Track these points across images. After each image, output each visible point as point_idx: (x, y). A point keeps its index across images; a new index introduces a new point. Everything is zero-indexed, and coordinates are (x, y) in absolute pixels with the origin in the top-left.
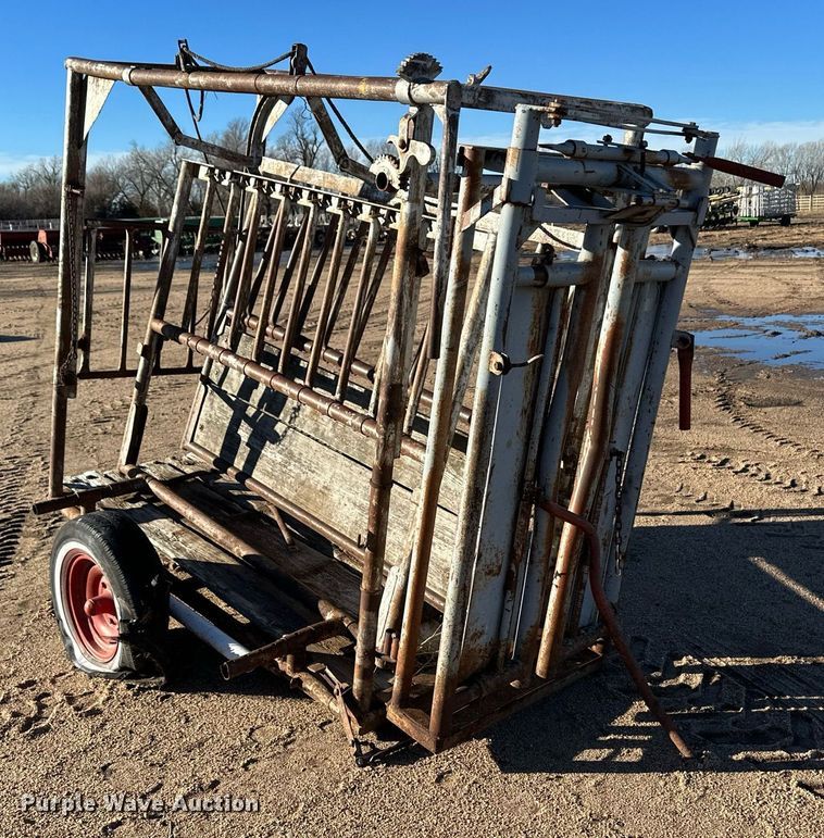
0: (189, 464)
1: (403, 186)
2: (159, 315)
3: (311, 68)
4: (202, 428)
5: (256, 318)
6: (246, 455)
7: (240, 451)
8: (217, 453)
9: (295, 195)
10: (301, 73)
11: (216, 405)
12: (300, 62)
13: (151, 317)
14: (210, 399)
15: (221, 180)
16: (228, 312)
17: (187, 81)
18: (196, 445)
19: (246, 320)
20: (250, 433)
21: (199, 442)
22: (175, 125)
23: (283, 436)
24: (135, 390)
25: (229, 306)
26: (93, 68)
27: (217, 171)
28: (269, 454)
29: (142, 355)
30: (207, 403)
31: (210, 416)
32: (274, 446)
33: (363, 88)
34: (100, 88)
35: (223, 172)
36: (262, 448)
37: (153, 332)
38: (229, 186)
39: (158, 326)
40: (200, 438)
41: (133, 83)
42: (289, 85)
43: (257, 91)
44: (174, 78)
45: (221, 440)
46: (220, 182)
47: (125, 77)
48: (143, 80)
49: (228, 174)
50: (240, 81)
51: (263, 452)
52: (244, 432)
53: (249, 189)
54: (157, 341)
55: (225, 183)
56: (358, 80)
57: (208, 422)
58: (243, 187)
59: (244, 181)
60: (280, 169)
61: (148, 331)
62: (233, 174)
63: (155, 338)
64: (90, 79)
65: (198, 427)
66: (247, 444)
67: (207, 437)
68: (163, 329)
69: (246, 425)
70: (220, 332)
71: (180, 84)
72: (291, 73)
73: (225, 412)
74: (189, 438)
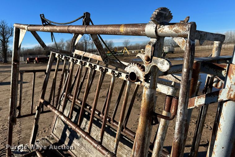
0: (52, 139)
1: (146, 80)
2: (43, 97)
3: (92, 23)
4: (55, 129)
5: (72, 96)
6: (68, 141)
7: (66, 139)
8: (60, 138)
9: (84, 64)
10: (88, 24)
11: (60, 122)
12: (87, 20)
13: (40, 98)
14: (58, 120)
15: (62, 58)
16: (64, 93)
17: (44, 29)
18: (54, 134)
19: (69, 96)
20: (70, 134)
21: (54, 133)
22: (44, 44)
23: (80, 137)
24: (35, 120)
25: (64, 92)
26: (20, 26)
27: (61, 55)
28: (75, 142)
29: (37, 110)
30: (57, 121)
31: (58, 125)
32: (77, 140)
33: (122, 29)
34: (23, 32)
35: (62, 56)
36: (73, 140)
37: (40, 103)
38: (64, 60)
39: (42, 101)
40: (55, 131)
41: (28, 30)
42: (83, 29)
43: (69, 32)
44: (40, 28)
45: (61, 134)
46: (61, 58)
47: (26, 28)
48: (31, 29)
49: (64, 56)
50: (62, 28)
51: (73, 141)
52: (68, 133)
53: (70, 61)
54: (41, 105)
55: (63, 59)
56: (119, 26)
57: (57, 127)
58: (68, 60)
59: (68, 59)
60: (80, 53)
61: (39, 102)
62: (65, 57)
63: (41, 104)
64: (21, 30)
65: (55, 128)
66: (69, 137)
67: (57, 132)
68: (43, 102)
69: (68, 131)
70: (61, 99)
71: (42, 30)
72: (83, 24)
73: (62, 125)
74: (52, 131)
